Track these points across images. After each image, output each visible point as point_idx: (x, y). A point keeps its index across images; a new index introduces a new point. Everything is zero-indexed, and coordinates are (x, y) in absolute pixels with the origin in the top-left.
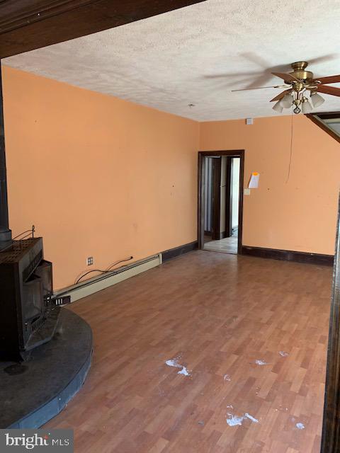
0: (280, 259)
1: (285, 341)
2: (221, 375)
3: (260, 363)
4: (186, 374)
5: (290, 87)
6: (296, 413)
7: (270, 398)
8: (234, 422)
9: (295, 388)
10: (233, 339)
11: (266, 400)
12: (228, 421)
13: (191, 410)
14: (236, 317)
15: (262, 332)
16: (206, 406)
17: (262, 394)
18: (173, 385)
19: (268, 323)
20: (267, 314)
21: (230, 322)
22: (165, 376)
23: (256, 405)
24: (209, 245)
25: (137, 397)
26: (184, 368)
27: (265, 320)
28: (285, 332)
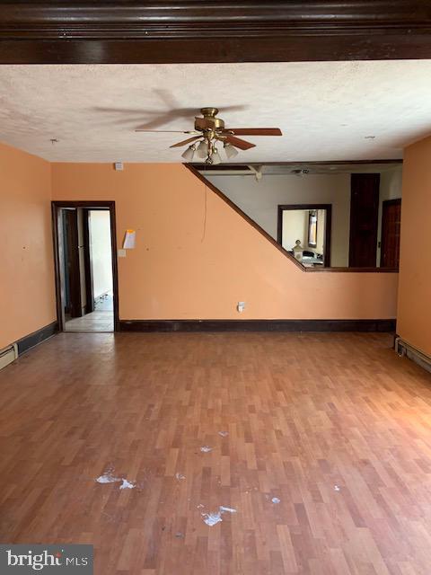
0: (165, 331)
1: (217, 420)
2: (173, 475)
3: (205, 450)
4: (131, 486)
5: (200, 133)
6: (267, 490)
7: (234, 483)
8: (213, 521)
9: (252, 465)
10: (163, 432)
11: (232, 487)
12: (207, 521)
13: (160, 526)
14: (152, 406)
15: (189, 416)
16: (174, 515)
17: (226, 482)
18: (122, 504)
19: (191, 404)
20: (184, 396)
21: (148, 413)
22: (106, 498)
23: (226, 495)
24: (69, 325)
25: (84, 534)
26: (125, 481)
27: (185, 403)
28: (212, 410)
